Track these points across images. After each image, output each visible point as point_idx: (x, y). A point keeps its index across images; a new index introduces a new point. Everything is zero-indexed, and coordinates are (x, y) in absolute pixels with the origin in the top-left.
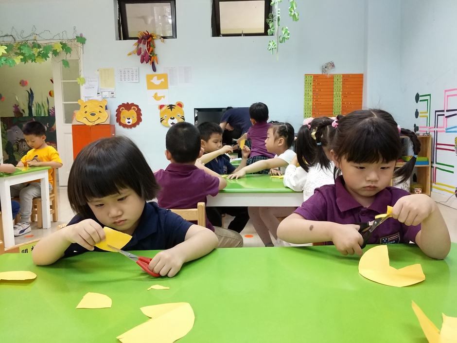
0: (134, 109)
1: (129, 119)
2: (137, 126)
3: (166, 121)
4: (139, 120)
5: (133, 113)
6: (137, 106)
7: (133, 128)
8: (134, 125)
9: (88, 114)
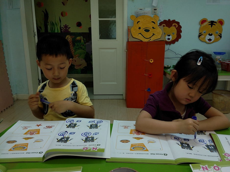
0: (175, 26)
1: (170, 36)
2: (176, 42)
3: (204, 37)
4: (179, 36)
5: (173, 29)
6: (178, 23)
7: (172, 45)
8: (173, 42)
9: (142, 31)
